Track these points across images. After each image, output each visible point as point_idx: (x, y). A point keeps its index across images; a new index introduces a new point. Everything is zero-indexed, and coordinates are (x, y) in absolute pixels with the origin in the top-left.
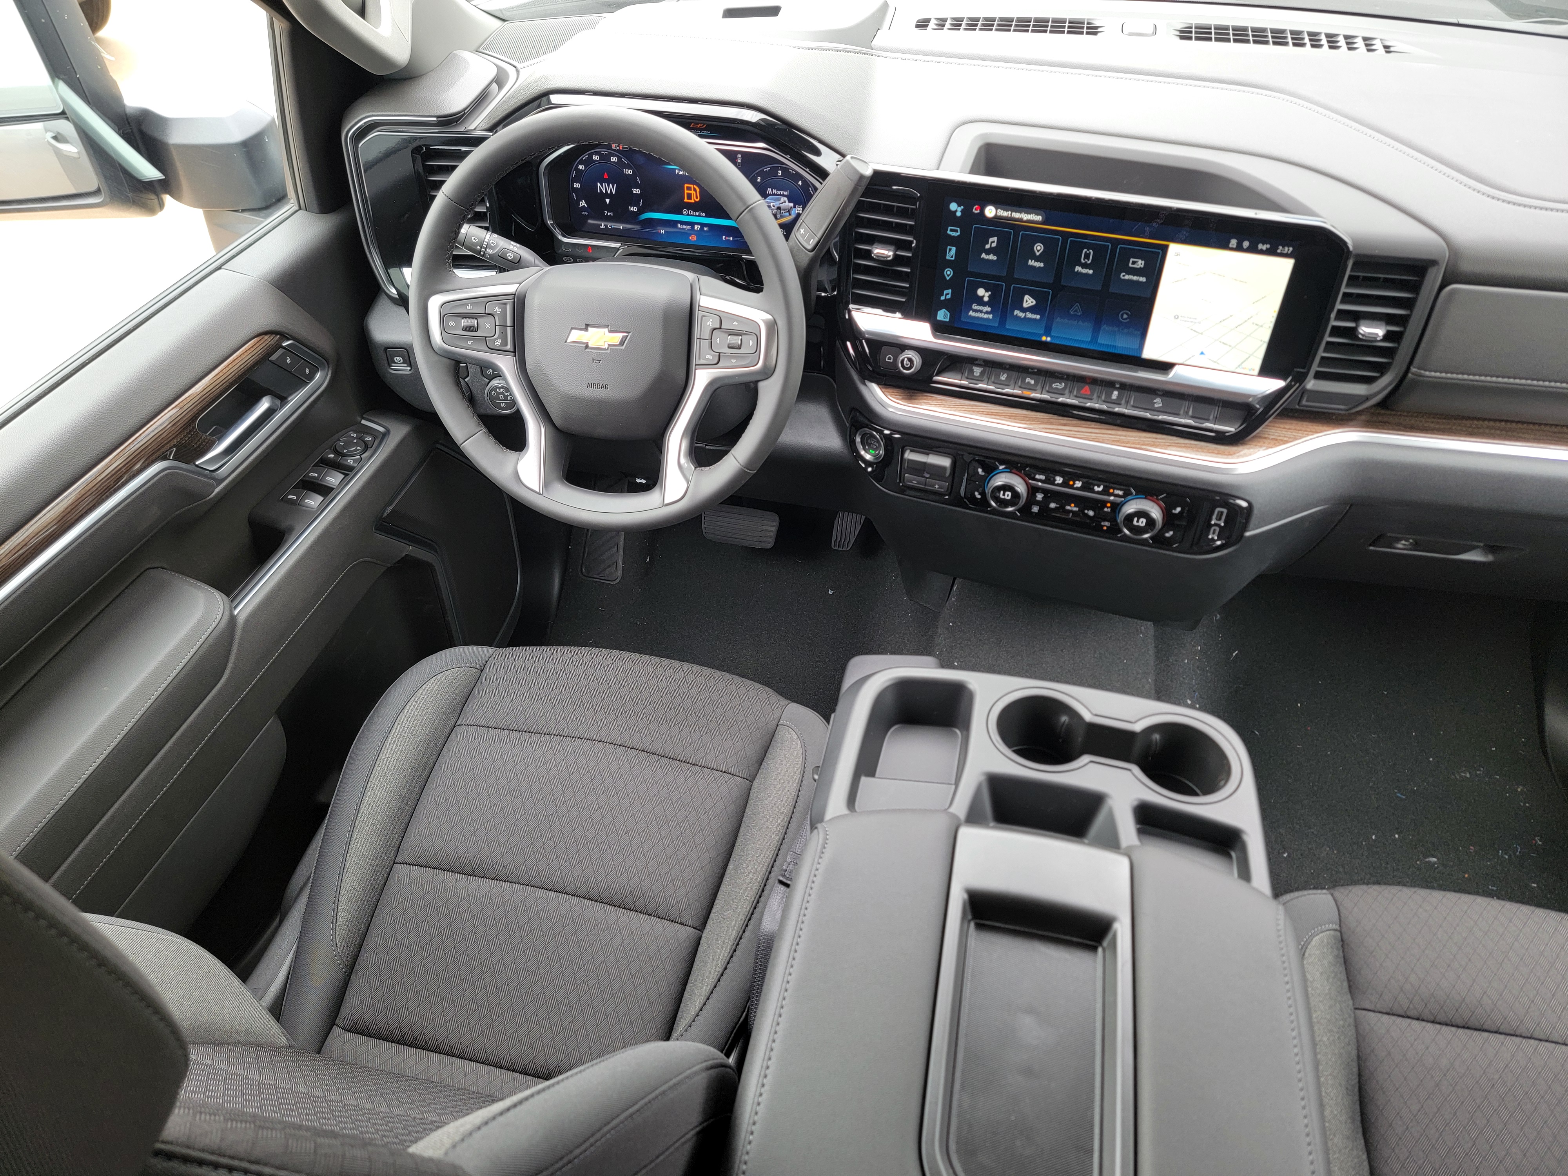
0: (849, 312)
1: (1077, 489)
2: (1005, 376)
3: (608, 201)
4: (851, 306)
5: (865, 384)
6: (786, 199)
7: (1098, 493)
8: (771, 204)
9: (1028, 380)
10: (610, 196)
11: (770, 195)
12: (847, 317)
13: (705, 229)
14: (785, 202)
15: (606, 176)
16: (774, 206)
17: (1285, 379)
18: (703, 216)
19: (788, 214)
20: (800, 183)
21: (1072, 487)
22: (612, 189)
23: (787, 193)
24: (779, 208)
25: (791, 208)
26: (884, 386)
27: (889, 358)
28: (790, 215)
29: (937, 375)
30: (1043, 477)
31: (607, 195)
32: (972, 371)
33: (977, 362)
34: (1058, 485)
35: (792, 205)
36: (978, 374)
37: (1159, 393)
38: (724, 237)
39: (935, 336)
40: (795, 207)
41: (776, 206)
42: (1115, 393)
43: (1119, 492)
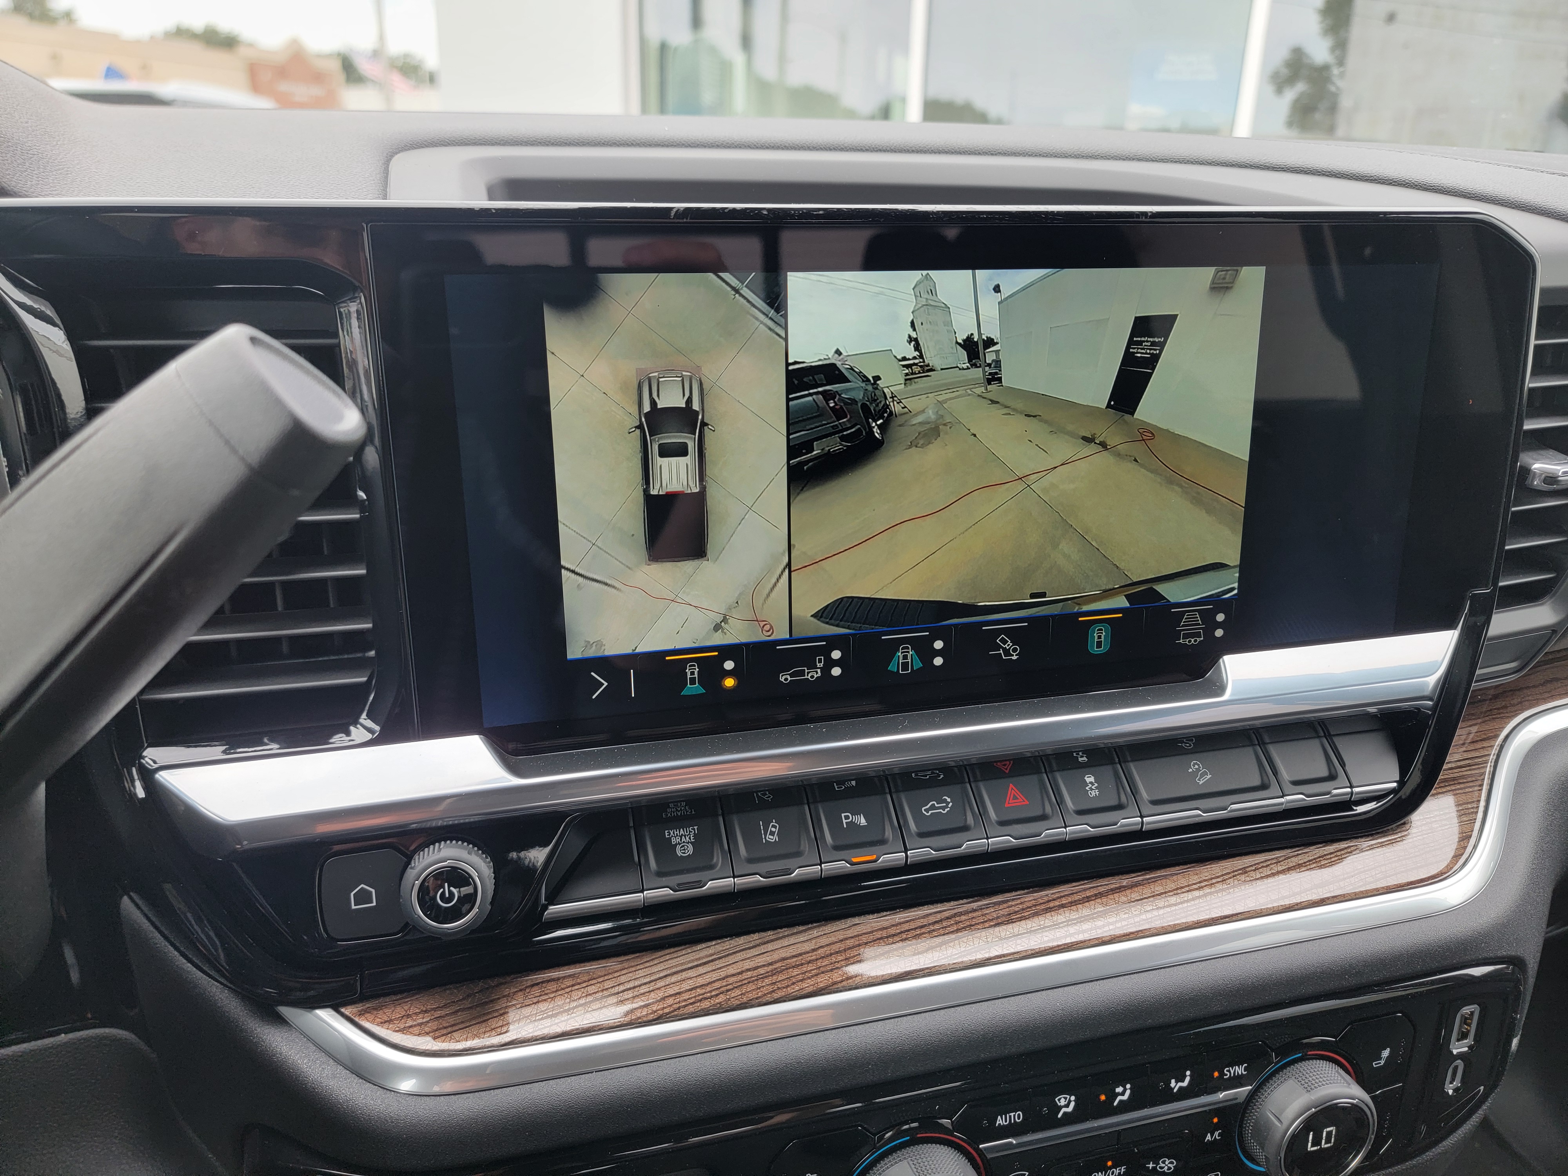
0: (147, 775)
1: (1125, 1107)
2: (774, 827)
4: (153, 755)
5: (281, 1021)
7: (1184, 1094)
9: (846, 818)
12: (141, 793)
17: (1449, 625)
21: (1108, 1110)
26: (360, 1007)
27: (363, 897)
29: (553, 899)
30: (1017, 1117)
32: (665, 849)
33: (671, 812)
34: (1069, 1119)
36: (690, 849)
37: (1185, 746)
39: (514, 770)
42: (1089, 779)
43: (1240, 1070)
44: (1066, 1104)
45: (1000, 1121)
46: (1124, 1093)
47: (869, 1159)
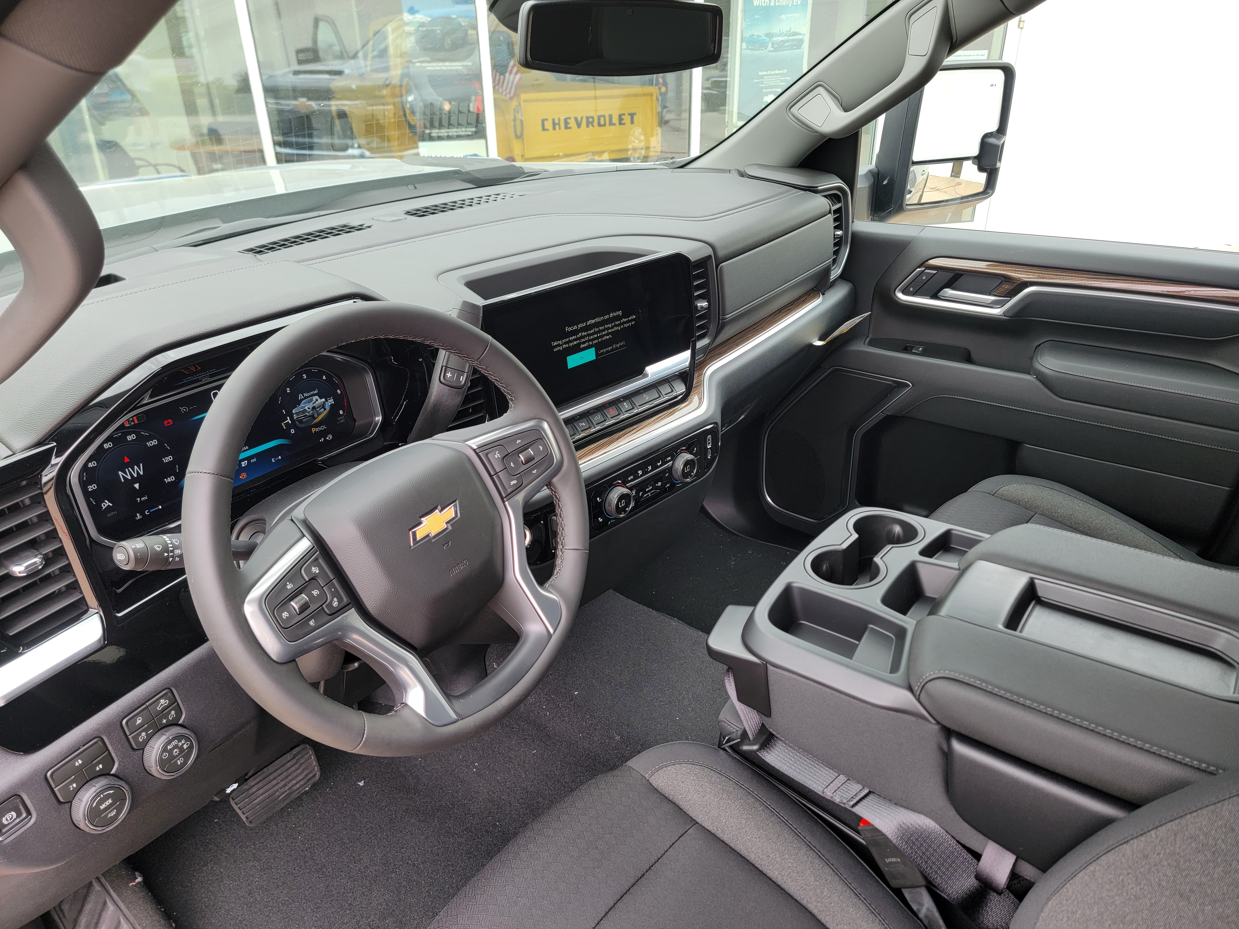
1: (651, 471)
3: (137, 486)
6: (317, 397)
7: (661, 466)
8: (306, 408)
9: (580, 424)
10: (139, 479)
11: (303, 399)
13: (252, 461)
14: (317, 400)
15: (127, 460)
16: (309, 408)
17: (687, 349)
18: (247, 450)
19: (323, 409)
20: (324, 378)
21: (647, 473)
22: (138, 470)
23: (316, 392)
24: (314, 408)
25: (324, 402)
28: (325, 409)
31: (134, 480)
34: (640, 477)
35: (323, 400)
38: (273, 460)
40: (326, 401)
41: (311, 408)
42: (625, 404)
43: (669, 458)
44: (640, 472)
45: (629, 479)
46: (650, 468)
47: (606, 496)
